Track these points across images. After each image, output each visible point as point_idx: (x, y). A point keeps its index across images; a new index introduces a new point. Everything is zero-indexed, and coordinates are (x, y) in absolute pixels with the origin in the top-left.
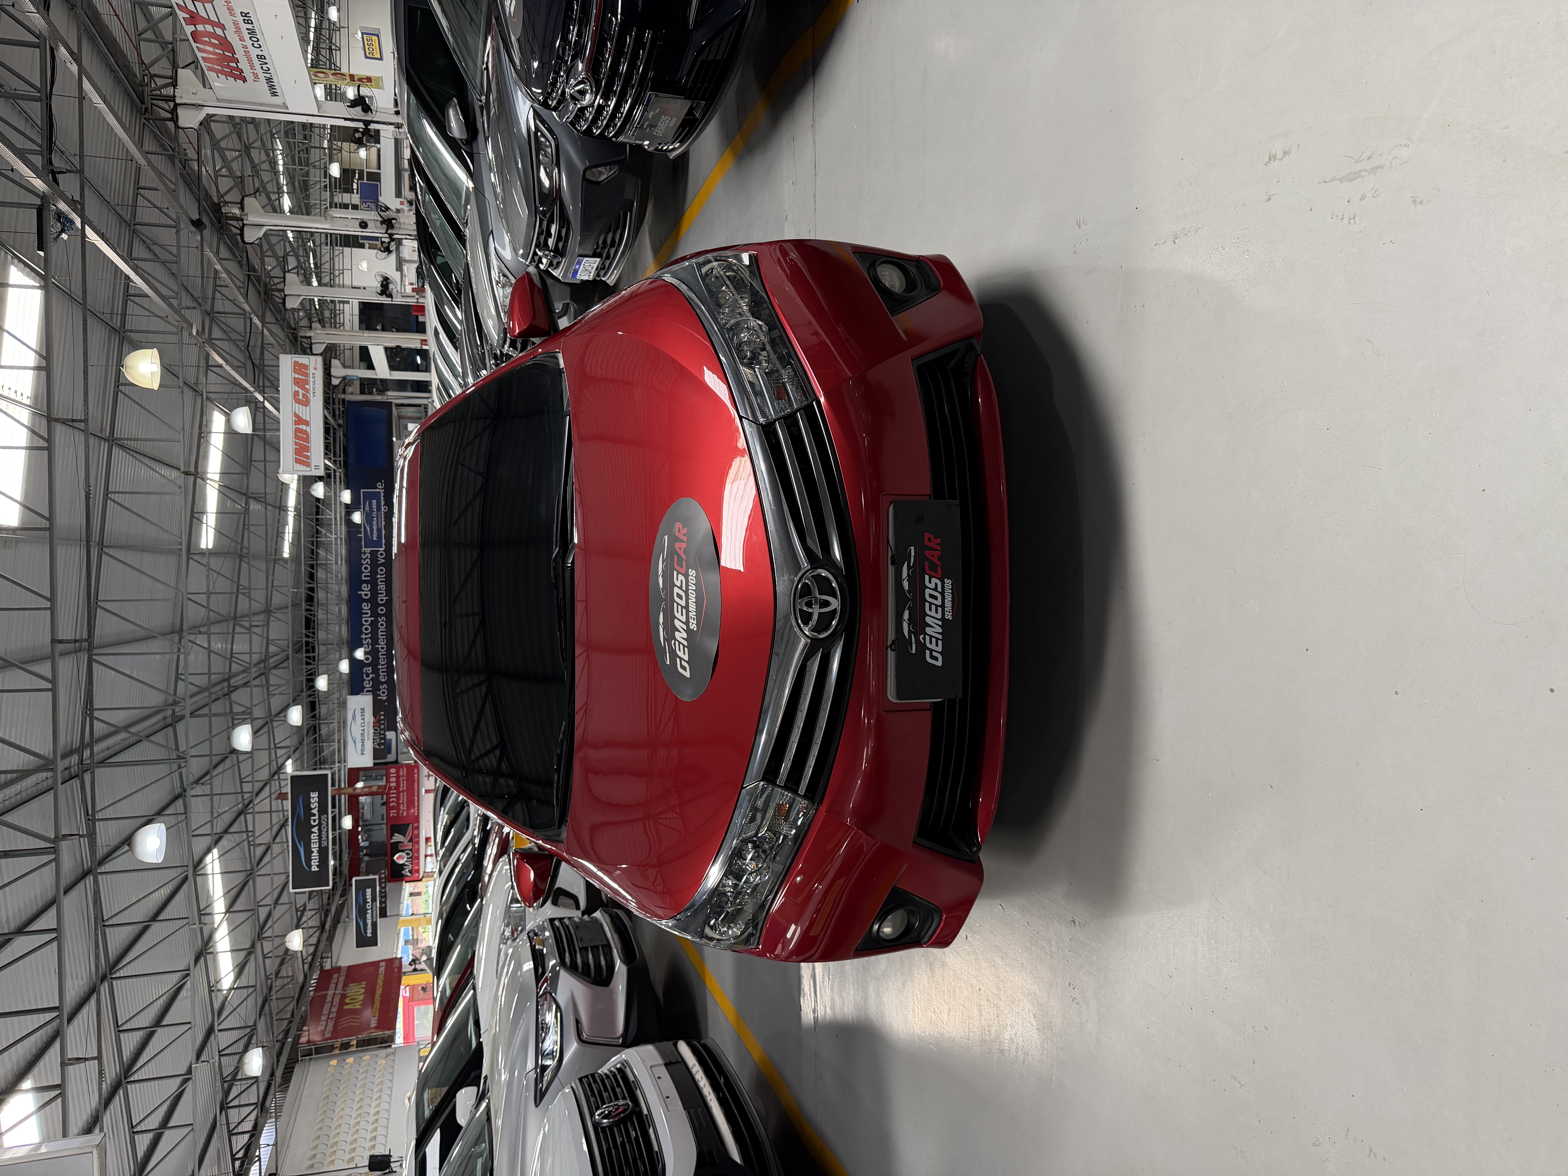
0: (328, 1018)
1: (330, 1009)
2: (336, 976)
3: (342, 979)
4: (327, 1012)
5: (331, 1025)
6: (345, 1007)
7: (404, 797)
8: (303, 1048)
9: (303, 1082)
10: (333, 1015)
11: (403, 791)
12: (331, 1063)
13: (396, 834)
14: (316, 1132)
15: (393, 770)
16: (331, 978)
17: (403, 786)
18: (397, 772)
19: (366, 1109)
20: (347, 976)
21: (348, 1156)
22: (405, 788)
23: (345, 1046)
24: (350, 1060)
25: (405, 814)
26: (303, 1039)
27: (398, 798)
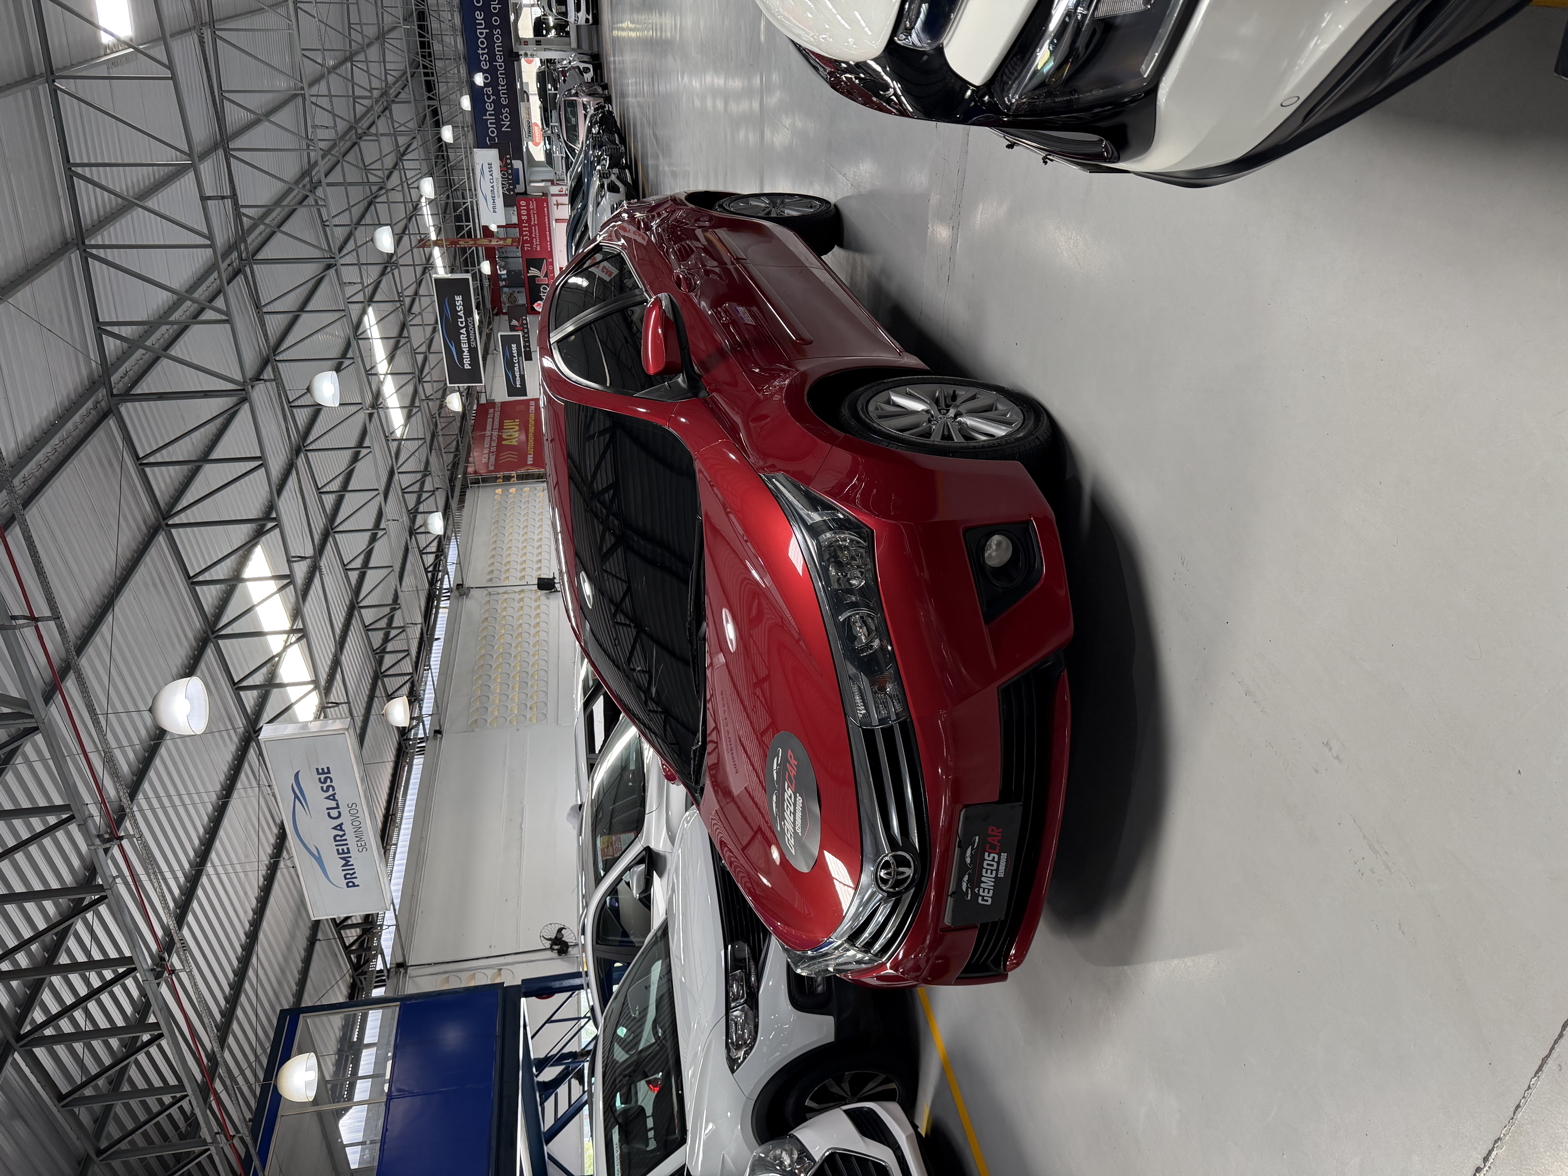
0: (490, 452)
1: (490, 443)
2: (491, 411)
3: (497, 414)
4: (488, 446)
5: (493, 458)
6: (503, 443)
7: (536, 232)
8: (471, 477)
9: (475, 507)
10: (494, 449)
11: (535, 225)
12: (496, 492)
13: (531, 268)
14: (491, 551)
15: (523, 203)
16: (487, 413)
17: (534, 220)
18: (528, 205)
19: (530, 535)
20: (502, 411)
21: (519, 575)
22: (536, 222)
23: (507, 478)
24: (513, 490)
25: (538, 249)
26: (470, 470)
27: (530, 231)
